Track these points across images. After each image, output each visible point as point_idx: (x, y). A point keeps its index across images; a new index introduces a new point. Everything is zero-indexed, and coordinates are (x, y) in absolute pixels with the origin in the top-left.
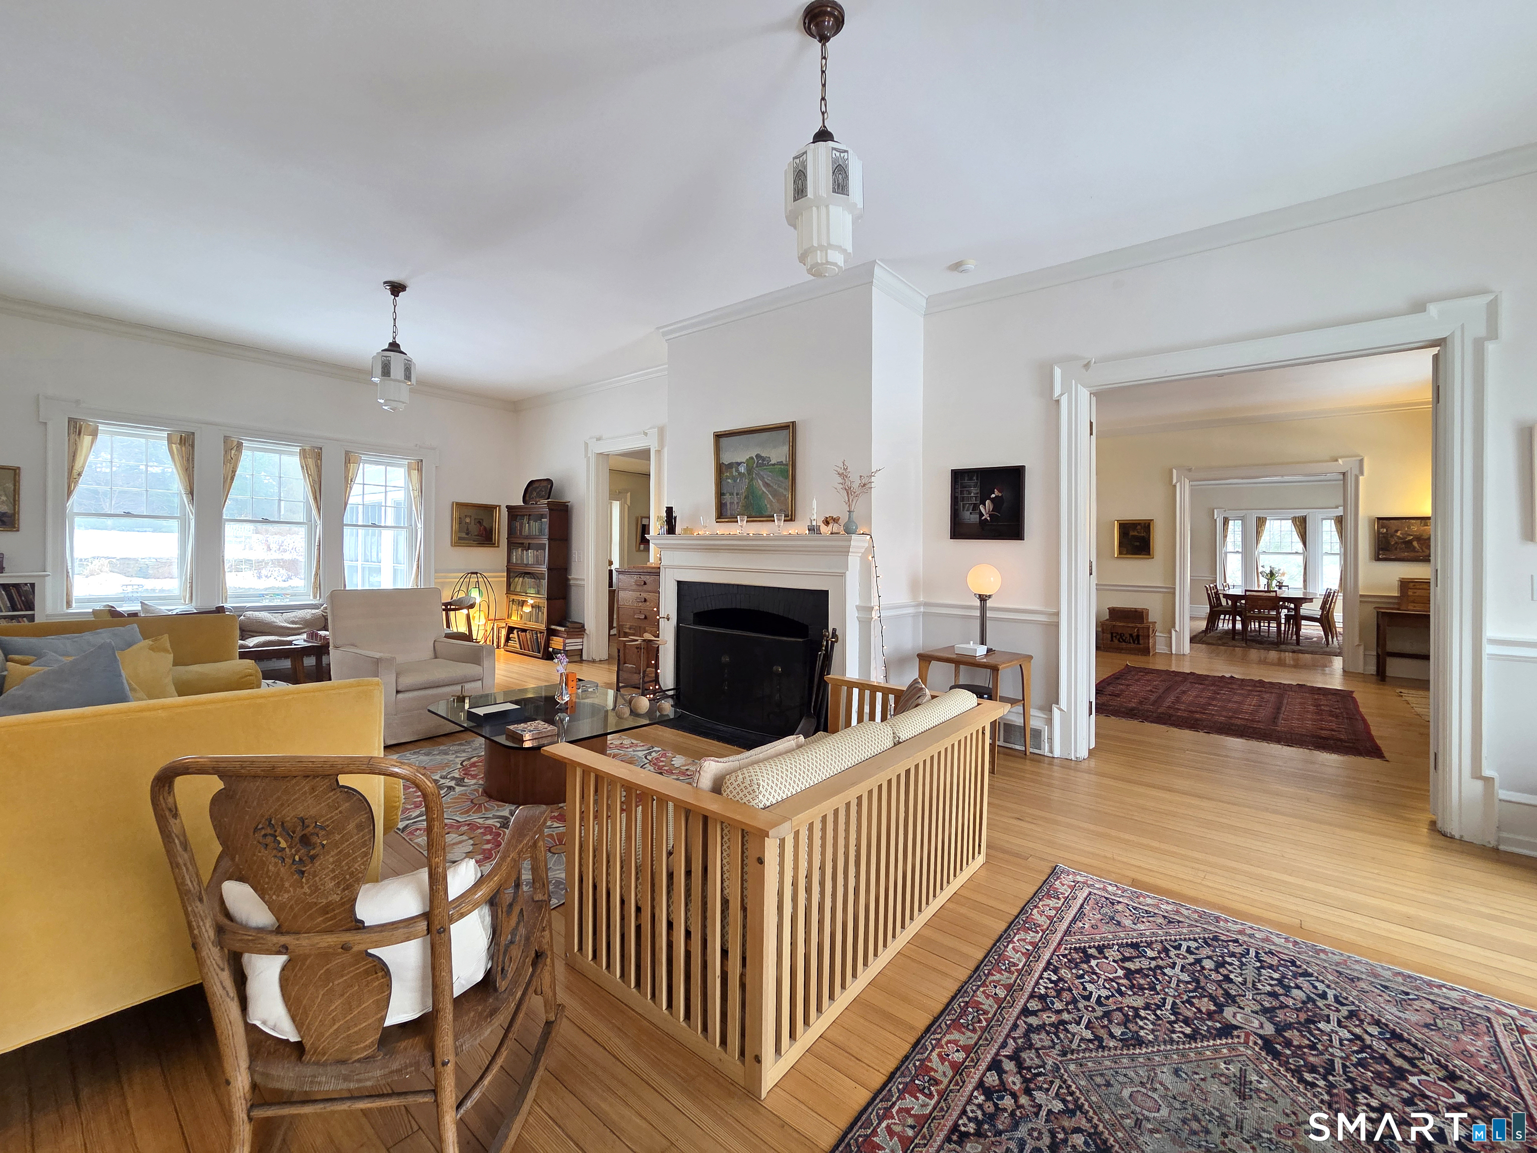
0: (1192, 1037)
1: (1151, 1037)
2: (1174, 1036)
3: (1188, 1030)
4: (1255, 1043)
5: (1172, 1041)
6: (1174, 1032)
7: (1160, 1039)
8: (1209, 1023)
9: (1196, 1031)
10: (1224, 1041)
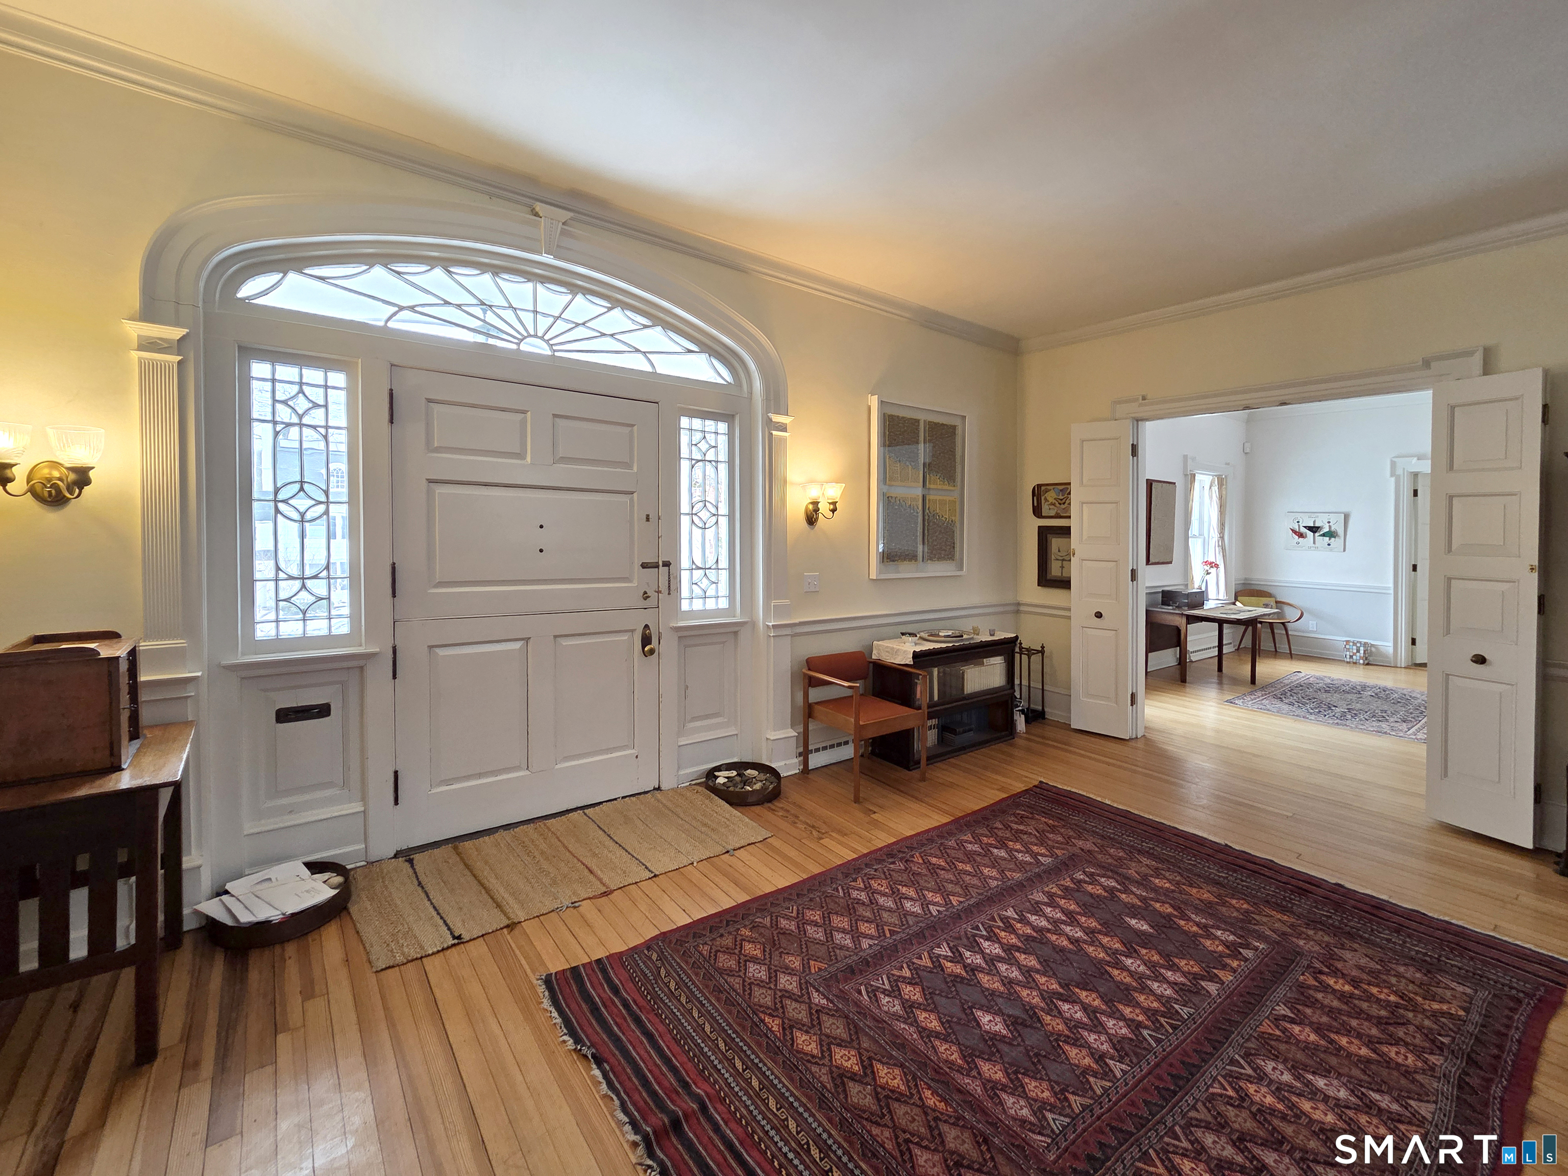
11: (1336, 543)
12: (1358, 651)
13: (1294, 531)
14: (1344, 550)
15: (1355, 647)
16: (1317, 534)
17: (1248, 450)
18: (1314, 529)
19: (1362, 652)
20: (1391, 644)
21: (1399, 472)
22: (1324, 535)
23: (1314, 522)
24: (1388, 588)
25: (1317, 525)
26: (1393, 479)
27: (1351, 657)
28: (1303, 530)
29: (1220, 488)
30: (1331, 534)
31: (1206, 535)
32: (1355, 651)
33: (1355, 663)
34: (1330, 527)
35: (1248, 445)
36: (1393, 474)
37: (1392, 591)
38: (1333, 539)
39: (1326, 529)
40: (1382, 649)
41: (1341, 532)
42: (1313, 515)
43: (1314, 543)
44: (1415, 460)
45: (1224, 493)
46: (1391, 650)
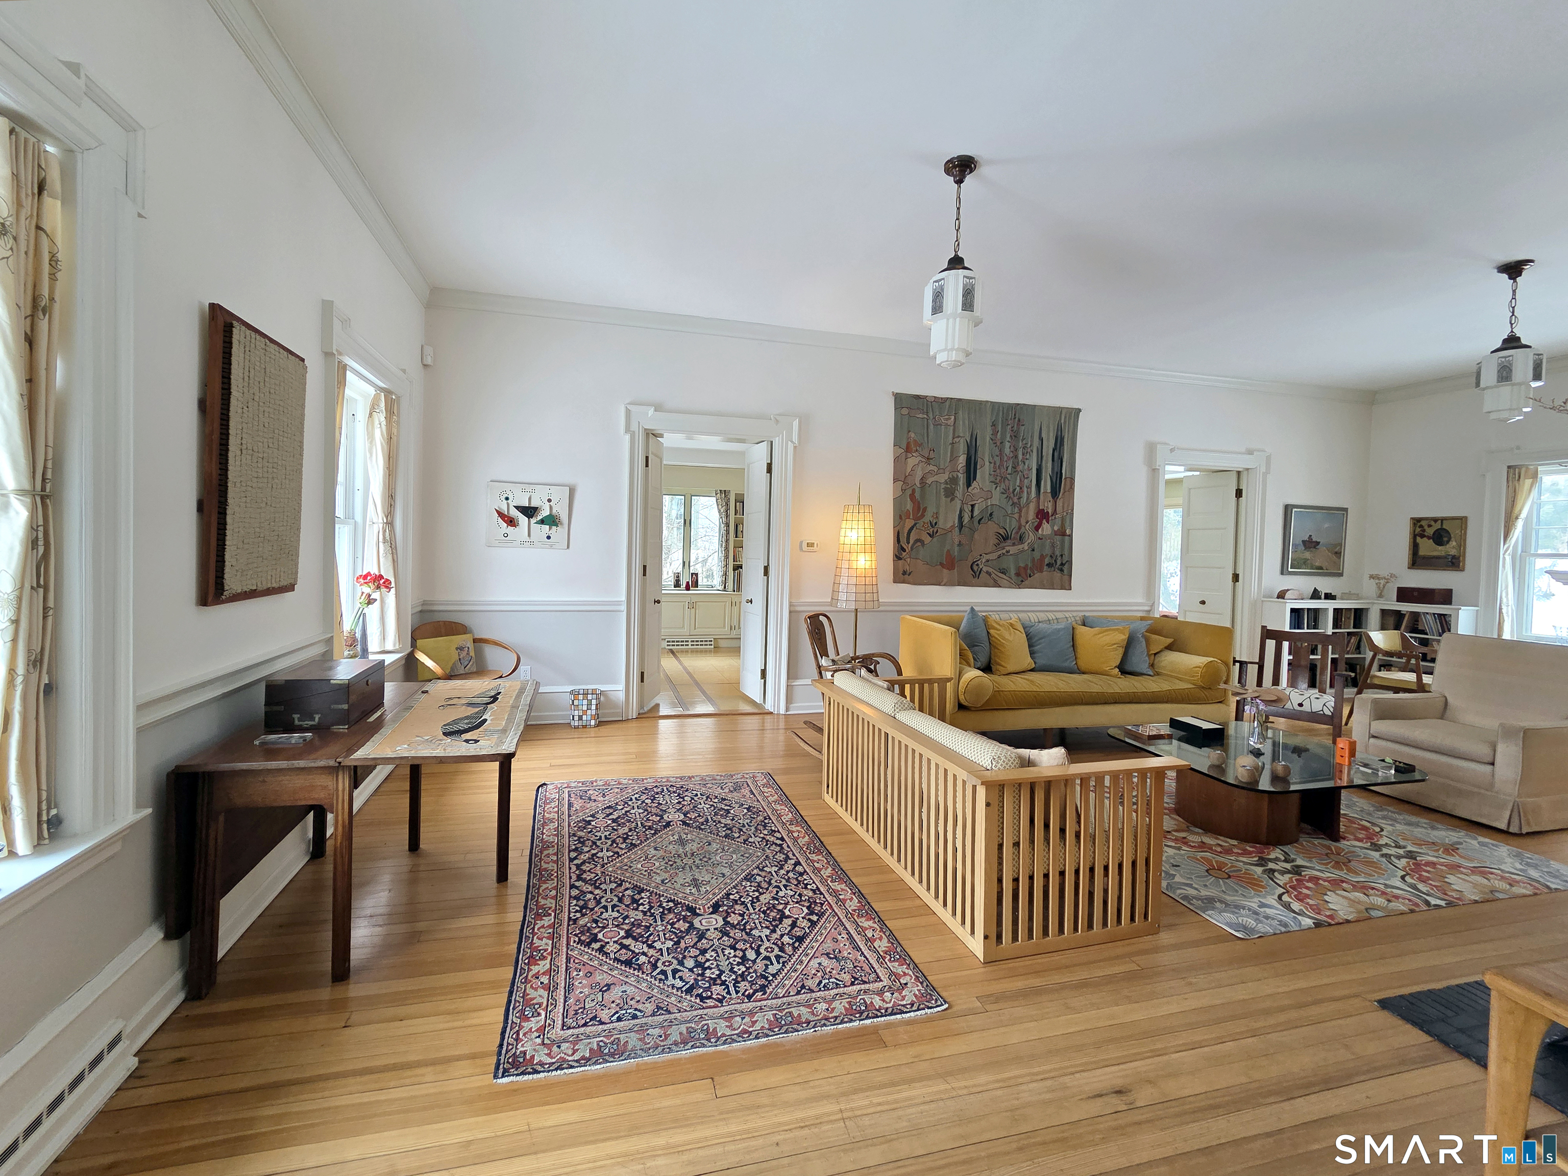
0: (728, 895)
1: (744, 884)
2: (735, 891)
3: (732, 897)
4: (700, 909)
5: (734, 887)
6: (737, 892)
7: (739, 885)
8: (725, 908)
9: (728, 899)
10: (713, 901)
11: (558, 533)
12: (589, 704)
13: (500, 514)
14: (568, 547)
15: (585, 702)
16: (533, 520)
17: (429, 361)
18: (529, 512)
19: (594, 707)
20: (621, 686)
21: (634, 427)
22: (542, 522)
23: (530, 499)
24: (619, 603)
25: (533, 505)
26: (628, 437)
27: (580, 718)
28: (515, 513)
29: (389, 419)
30: (552, 521)
31: (358, 517)
32: (585, 708)
33: (584, 727)
34: (551, 507)
35: (429, 350)
36: (628, 429)
37: (624, 607)
38: (554, 528)
39: (545, 513)
40: (612, 696)
41: (564, 517)
42: (529, 488)
43: (529, 535)
44: (651, 411)
45: (395, 431)
46: (622, 696)
